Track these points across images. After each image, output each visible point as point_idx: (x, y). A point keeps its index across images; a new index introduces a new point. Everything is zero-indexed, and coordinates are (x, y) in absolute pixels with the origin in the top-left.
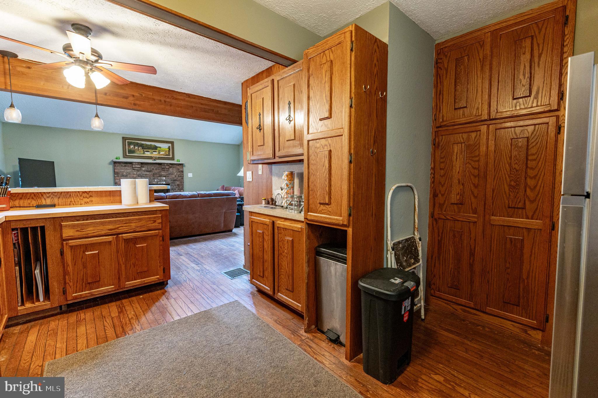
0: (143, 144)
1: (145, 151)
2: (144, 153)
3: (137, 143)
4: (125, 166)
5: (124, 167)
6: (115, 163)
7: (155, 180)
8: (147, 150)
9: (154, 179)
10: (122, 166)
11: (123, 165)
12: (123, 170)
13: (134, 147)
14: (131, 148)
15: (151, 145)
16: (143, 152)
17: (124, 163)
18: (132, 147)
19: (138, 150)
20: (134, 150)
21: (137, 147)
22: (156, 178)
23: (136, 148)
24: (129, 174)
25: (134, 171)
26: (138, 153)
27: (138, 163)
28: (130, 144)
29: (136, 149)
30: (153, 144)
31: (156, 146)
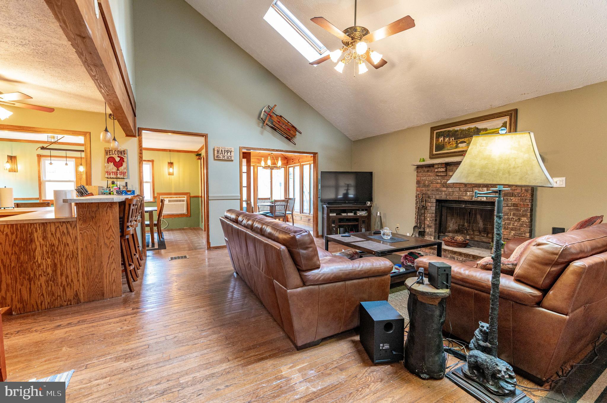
0: (457, 131)
1: (458, 142)
2: (457, 147)
3: (449, 131)
4: (428, 171)
5: (426, 172)
6: (419, 167)
7: (468, 193)
8: (463, 140)
9: (466, 191)
10: (424, 171)
11: (426, 169)
12: (425, 178)
13: (444, 139)
14: (440, 141)
15: (469, 129)
16: (455, 145)
17: (427, 167)
18: (441, 139)
19: (449, 142)
20: (443, 145)
21: (448, 139)
22: (469, 189)
23: (446, 141)
24: (432, 183)
25: (437, 178)
26: (449, 147)
27: (442, 164)
28: (439, 135)
29: (446, 143)
30: (472, 126)
31: (477, 129)
